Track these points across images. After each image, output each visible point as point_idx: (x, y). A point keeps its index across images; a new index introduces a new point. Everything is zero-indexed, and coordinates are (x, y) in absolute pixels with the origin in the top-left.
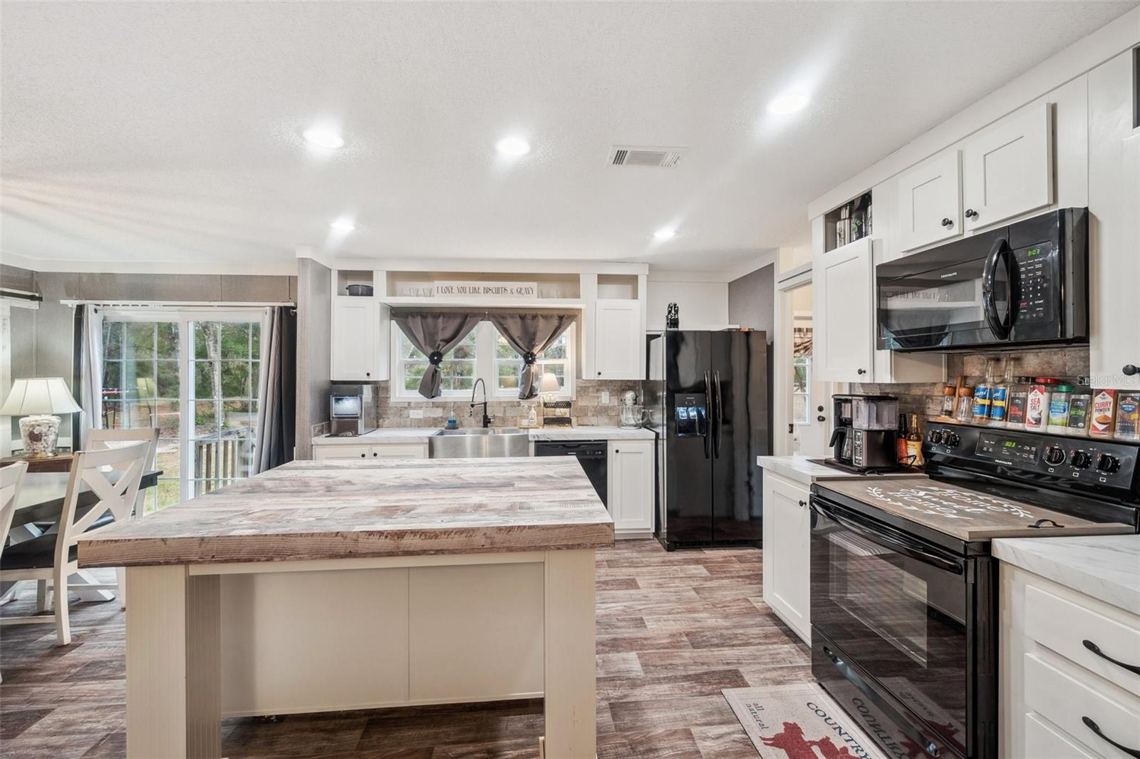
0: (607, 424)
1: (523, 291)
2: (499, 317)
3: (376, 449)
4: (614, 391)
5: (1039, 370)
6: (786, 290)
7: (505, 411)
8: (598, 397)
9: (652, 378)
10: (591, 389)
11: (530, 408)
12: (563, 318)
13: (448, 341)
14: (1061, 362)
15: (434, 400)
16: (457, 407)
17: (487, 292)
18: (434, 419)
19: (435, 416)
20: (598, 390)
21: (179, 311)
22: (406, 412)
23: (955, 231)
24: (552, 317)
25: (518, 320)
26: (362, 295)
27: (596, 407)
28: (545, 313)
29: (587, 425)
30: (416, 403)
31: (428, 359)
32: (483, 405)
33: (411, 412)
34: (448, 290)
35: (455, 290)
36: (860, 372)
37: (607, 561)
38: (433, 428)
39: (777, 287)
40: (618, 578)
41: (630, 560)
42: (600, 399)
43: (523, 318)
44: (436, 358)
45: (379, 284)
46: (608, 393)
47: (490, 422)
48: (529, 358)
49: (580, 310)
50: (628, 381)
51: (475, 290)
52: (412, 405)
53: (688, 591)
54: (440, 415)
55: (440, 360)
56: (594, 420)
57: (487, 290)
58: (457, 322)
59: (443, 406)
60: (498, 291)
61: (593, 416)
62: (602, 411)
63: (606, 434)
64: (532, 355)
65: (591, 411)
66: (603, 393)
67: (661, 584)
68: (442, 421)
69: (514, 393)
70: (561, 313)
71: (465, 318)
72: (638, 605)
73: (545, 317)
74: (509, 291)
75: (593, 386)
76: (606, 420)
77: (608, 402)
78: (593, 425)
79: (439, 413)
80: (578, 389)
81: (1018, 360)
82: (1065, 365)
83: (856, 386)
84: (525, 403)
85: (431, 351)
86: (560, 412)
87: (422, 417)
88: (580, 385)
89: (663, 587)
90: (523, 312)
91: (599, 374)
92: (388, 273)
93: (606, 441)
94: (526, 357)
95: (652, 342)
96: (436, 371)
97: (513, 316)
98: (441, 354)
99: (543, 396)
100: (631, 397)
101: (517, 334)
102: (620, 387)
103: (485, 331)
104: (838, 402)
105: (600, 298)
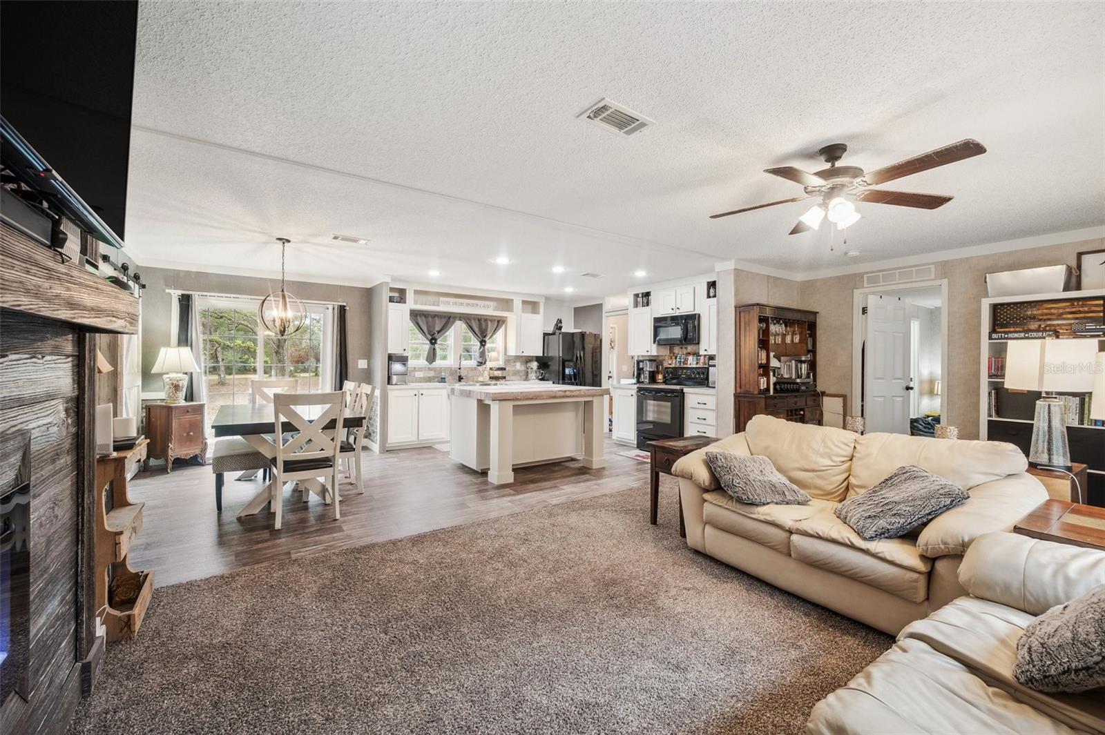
0: (519, 380)
1: (486, 306)
2: (466, 318)
3: (421, 392)
4: (523, 362)
5: (690, 351)
6: (607, 316)
7: (468, 373)
8: (516, 365)
9: (545, 355)
10: (512, 361)
11: (484, 371)
13: (439, 332)
14: (693, 348)
15: (433, 365)
16: (441, 370)
17: (468, 306)
18: (430, 377)
19: (430, 375)
20: (516, 361)
23: (674, 311)
24: (495, 320)
25: (477, 321)
26: (397, 302)
28: (490, 318)
29: (509, 381)
30: (419, 368)
31: (429, 342)
32: (458, 370)
33: (416, 373)
34: (448, 303)
35: (451, 304)
36: (648, 351)
39: (604, 315)
42: (517, 367)
43: (479, 320)
44: (433, 341)
45: (410, 296)
46: (520, 363)
47: (463, 379)
48: (483, 343)
49: (507, 317)
50: (529, 356)
51: (461, 304)
52: (417, 369)
54: (435, 374)
55: (435, 343)
56: (513, 378)
57: (468, 304)
58: (444, 321)
59: (434, 370)
60: (473, 305)
62: (516, 373)
64: (485, 342)
65: (514, 373)
66: (518, 363)
68: (434, 379)
69: (474, 363)
70: (499, 319)
71: (449, 318)
73: (491, 321)
74: (479, 306)
75: (513, 359)
76: (519, 378)
77: (521, 369)
78: (512, 381)
79: (432, 374)
80: (506, 361)
84: (480, 368)
85: (430, 337)
86: (497, 373)
87: (422, 376)
88: (507, 358)
90: (480, 317)
91: (523, 352)
92: (415, 291)
94: (481, 342)
95: (546, 337)
96: (434, 349)
97: (474, 319)
98: (436, 340)
99: (489, 364)
100: (535, 365)
101: (476, 330)
102: (528, 360)
103: (459, 327)
104: (638, 362)
105: (523, 312)
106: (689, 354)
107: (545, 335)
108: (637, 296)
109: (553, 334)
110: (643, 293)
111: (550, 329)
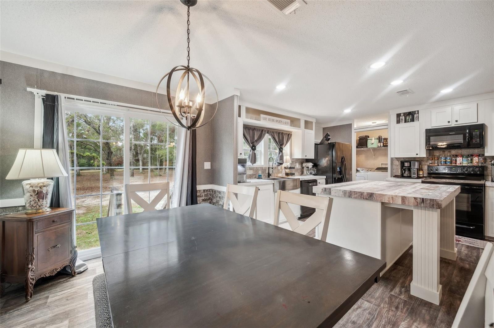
1: (286, 123)
5: (455, 154)
6: (356, 132)
12: (289, 135)
13: (256, 141)
14: (461, 152)
16: (258, 169)
17: (276, 122)
19: (250, 174)
23: (450, 124)
24: (287, 134)
25: (277, 134)
28: (284, 132)
31: (251, 149)
32: (268, 169)
34: (265, 119)
35: (267, 119)
36: (417, 154)
38: (249, 179)
39: (353, 131)
43: (279, 133)
45: (243, 112)
46: (299, 163)
47: (271, 175)
49: (292, 132)
51: (273, 120)
54: (252, 173)
55: (255, 149)
58: (259, 133)
59: (253, 169)
60: (280, 122)
62: (298, 171)
64: (282, 149)
66: (297, 163)
68: (252, 176)
71: (262, 131)
73: (285, 134)
74: (283, 122)
75: (295, 161)
80: (292, 162)
81: (450, 152)
82: (462, 153)
83: (394, 159)
85: (252, 145)
90: (279, 131)
91: (306, 156)
92: (246, 108)
93: (316, 180)
94: (280, 149)
95: (316, 146)
96: (255, 154)
97: (276, 133)
98: (255, 147)
99: (284, 165)
100: (310, 165)
101: (277, 140)
103: (267, 138)
104: (402, 163)
105: (305, 128)
106: (457, 156)
107: (316, 144)
108: (399, 115)
109: (321, 143)
110: (404, 114)
111: (319, 141)
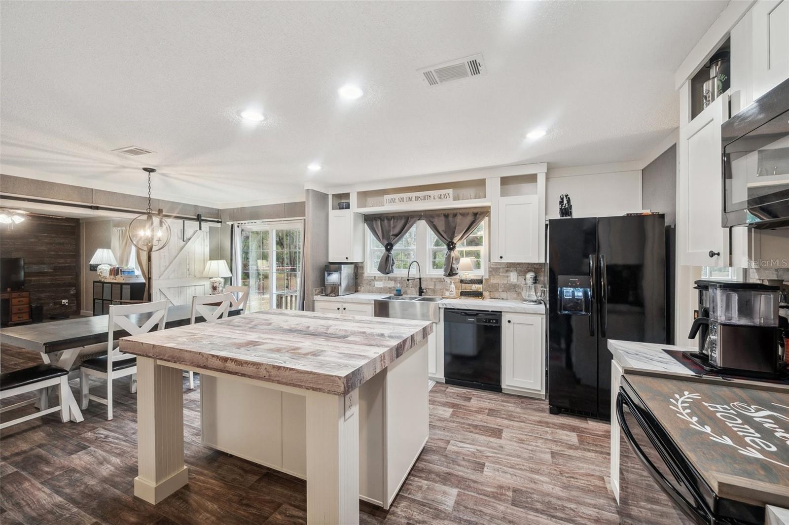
1: (442, 196)
2: (429, 216)
3: (345, 306)
4: (521, 271)
7: (435, 285)
8: (507, 276)
10: (501, 270)
11: (450, 283)
12: (477, 215)
13: (396, 235)
15: (388, 275)
16: (401, 281)
17: (417, 200)
18: (390, 288)
19: (390, 286)
20: (507, 271)
21: (268, 224)
22: (373, 283)
24: (468, 214)
25: (443, 218)
26: (344, 209)
27: (506, 284)
28: (464, 211)
29: (497, 299)
30: (379, 277)
31: (384, 248)
32: (419, 280)
33: (376, 283)
34: (393, 201)
35: (397, 200)
37: (490, 410)
40: (488, 425)
41: (510, 413)
42: (509, 278)
43: (446, 216)
44: (389, 247)
45: (353, 200)
46: (516, 273)
47: (423, 292)
48: (451, 246)
49: (489, 207)
50: (534, 263)
51: (410, 199)
52: (376, 278)
53: (545, 453)
54: (393, 286)
55: (391, 249)
56: (504, 295)
57: (418, 198)
58: (403, 222)
59: (394, 279)
60: (425, 198)
61: (503, 291)
62: (511, 288)
63: (500, 307)
64: (453, 243)
65: (501, 287)
66: (511, 273)
67: (524, 440)
68: (392, 290)
69: (441, 273)
70: (475, 211)
71: (407, 219)
72: (489, 452)
73: (463, 215)
74: (432, 197)
75: (503, 268)
76: (515, 296)
77: (516, 281)
78: (502, 299)
79: (392, 284)
80: (491, 270)
84: (448, 279)
85: (386, 242)
86: (475, 287)
87: (382, 286)
88: (492, 266)
89: (523, 443)
90: (446, 212)
91: (501, 257)
92: (359, 193)
93: (501, 312)
94: (448, 246)
96: (390, 256)
97: (440, 216)
98: (392, 245)
99: (460, 276)
101: (442, 229)
102: (523, 268)
103: (421, 228)
105: (503, 196)
